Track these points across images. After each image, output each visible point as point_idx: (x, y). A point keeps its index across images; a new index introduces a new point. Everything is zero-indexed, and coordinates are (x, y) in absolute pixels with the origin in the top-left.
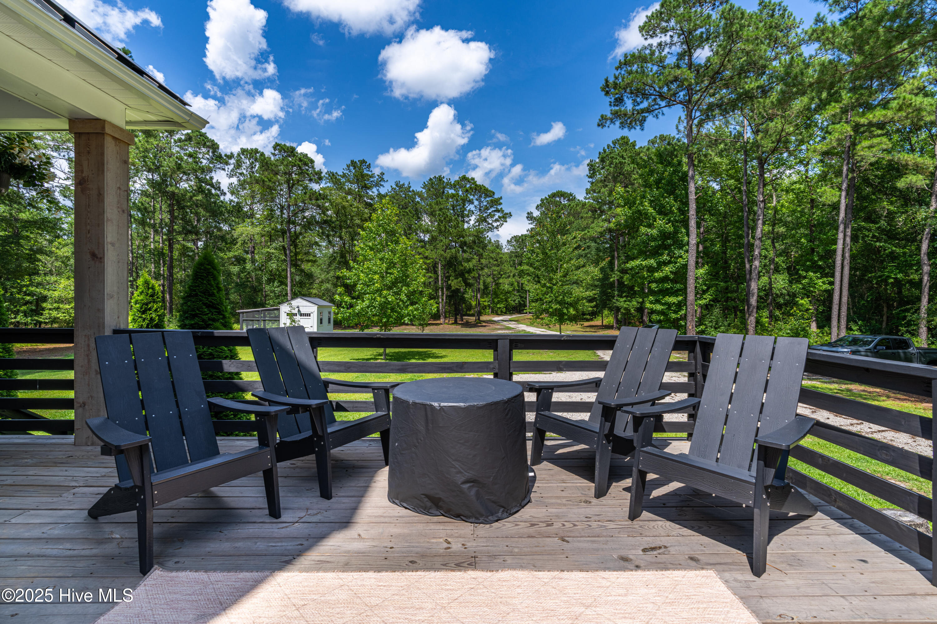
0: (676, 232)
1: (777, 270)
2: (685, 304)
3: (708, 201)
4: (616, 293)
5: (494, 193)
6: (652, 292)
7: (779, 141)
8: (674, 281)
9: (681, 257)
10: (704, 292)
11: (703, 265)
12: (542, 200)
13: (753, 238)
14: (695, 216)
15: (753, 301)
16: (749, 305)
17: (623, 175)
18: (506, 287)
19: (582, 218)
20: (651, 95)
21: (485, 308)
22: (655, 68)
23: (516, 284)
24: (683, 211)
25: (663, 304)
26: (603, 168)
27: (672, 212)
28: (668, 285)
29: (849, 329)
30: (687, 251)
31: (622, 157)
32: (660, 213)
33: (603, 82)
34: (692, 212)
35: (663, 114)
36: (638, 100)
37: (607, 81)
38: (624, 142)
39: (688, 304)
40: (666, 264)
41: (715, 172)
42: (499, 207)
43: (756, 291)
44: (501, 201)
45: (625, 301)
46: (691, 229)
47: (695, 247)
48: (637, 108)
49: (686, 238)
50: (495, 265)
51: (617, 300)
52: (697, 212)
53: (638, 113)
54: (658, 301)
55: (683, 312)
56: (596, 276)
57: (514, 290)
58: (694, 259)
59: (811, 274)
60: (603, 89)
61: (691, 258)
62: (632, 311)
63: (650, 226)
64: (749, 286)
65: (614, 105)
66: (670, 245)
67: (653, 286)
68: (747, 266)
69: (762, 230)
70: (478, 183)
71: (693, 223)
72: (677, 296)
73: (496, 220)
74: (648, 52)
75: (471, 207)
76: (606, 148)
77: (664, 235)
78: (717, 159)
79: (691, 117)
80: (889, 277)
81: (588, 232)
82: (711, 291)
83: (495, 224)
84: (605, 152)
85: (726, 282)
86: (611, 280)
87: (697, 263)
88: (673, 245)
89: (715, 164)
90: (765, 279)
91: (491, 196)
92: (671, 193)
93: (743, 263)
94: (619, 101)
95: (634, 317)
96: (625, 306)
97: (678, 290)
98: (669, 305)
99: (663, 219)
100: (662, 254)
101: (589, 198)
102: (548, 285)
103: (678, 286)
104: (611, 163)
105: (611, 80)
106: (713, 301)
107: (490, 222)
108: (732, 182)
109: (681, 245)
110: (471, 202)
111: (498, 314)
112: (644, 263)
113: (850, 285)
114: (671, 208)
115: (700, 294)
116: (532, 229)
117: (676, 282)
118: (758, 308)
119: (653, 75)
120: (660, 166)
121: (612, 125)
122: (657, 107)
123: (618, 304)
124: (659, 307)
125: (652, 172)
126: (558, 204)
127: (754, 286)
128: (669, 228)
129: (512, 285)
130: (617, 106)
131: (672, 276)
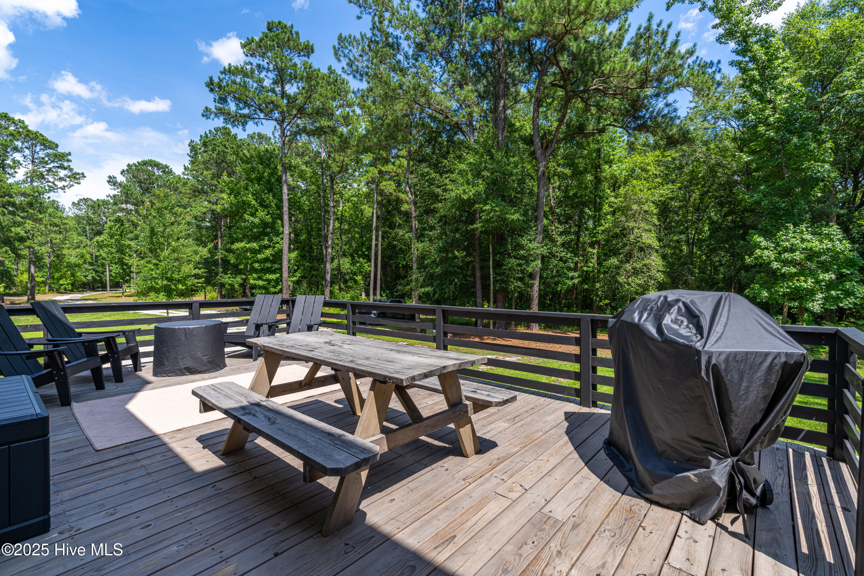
0: (274, 223)
1: (344, 255)
2: (281, 281)
3: (297, 202)
4: (221, 270)
5: (57, 146)
6: (256, 271)
7: (342, 167)
8: (273, 262)
9: (278, 243)
10: (295, 271)
11: (294, 250)
12: (129, 165)
13: (328, 231)
14: (287, 212)
15: (328, 277)
16: (326, 280)
17: (226, 162)
18: (73, 260)
19: (181, 192)
20: (252, 106)
21: (39, 284)
22: (255, 85)
23: (88, 256)
24: (280, 207)
25: (264, 280)
26: (205, 152)
27: (270, 206)
28: (268, 265)
29: (381, 295)
30: (282, 239)
31: (225, 146)
32: (262, 205)
33: (208, 80)
34: (285, 209)
35: (262, 124)
36: (241, 105)
37: (211, 79)
38: (226, 133)
39: (284, 280)
40: (266, 247)
41: (302, 176)
42: (66, 164)
43: (329, 271)
44: (69, 157)
45: (230, 278)
46: (285, 222)
47: (288, 237)
48: (240, 112)
49: (281, 229)
50: (55, 232)
51: (221, 276)
52: (289, 209)
53: (241, 116)
54: (260, 278)
55: (280, 287)
56: (205, 255)
57: (85, 262)
58: (287, 245)
59: (361, 259)
60: (208, 85)
61: (285, 245)
62: (236, 286)
63: (253, 215)
64: (325, 267)
65: (219, 102)
66: (270, 233)
67: (256, 265)
68: (324, 252)
69: (334, 226)
70: (30, 128)
71: (286, 217)
72: (275, 274)
73: (61, 179)
74: (249, 67)
75: (18, 156)
76: (208, 132)
77: (264, 224)
78: (304, 167)
79: (284, 134)
80: (400, 263)
81: (191, 210)
82: (299, 271)
83: (60, 184)
84: (207, 136)
85: (311, 263)
86: (216, 257)
87: (289, 248)
88: (272, 233)
89: (302, 171)
90: (336, 261)
91: (53, 149)
92: (270, 190)
93: (322, 249)
94: (223, 100)
95: (237, 291)
96: (230, 282)
97: (276, 269)
98: (269, 281)
99: (264, 211)
100: (263, 240)
101: (188, 175)
102: (155, 261)
103: (276, 266)
104: (214, 150)
105: (216, 80)
106: (302, 277)
107: (52, 180)
108: (313, 187)
109: (278, 234)
110: (16, 149)
111: (61, 293)
112: (247, 246)
113: (382, 268)
114: (270, 203)
115: (292, 272)
116: (115, 196)
117: (274, 263)
118: (332, 283)
119: (254, 92)
120: (261, 166)
121: (216, 119)
122: (257, 117)
123: (223, 280)
124: (261, 283)
125: (253, 169)
126: (150, 175)
127: (329, 266)
128: (268, 219)
129: (82, 257)
130: (221, 104)
131: (271, 258)
